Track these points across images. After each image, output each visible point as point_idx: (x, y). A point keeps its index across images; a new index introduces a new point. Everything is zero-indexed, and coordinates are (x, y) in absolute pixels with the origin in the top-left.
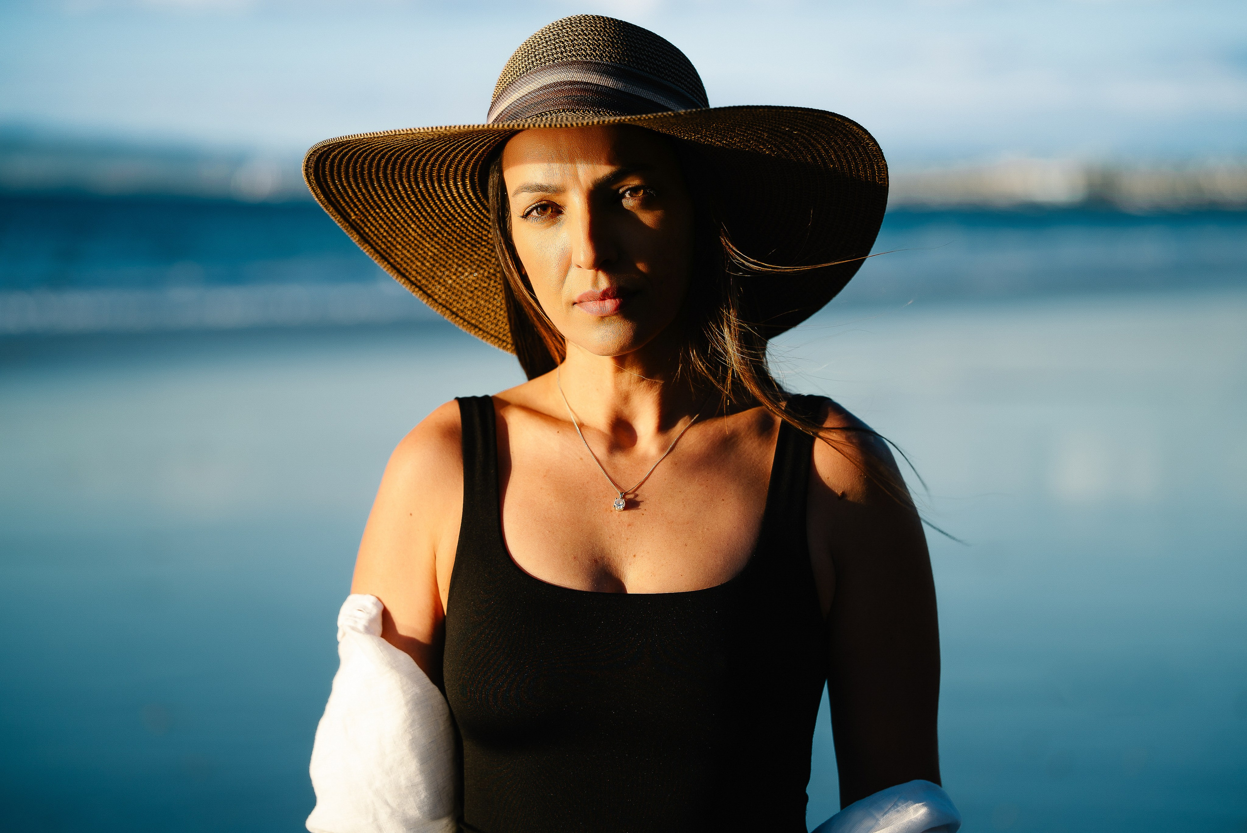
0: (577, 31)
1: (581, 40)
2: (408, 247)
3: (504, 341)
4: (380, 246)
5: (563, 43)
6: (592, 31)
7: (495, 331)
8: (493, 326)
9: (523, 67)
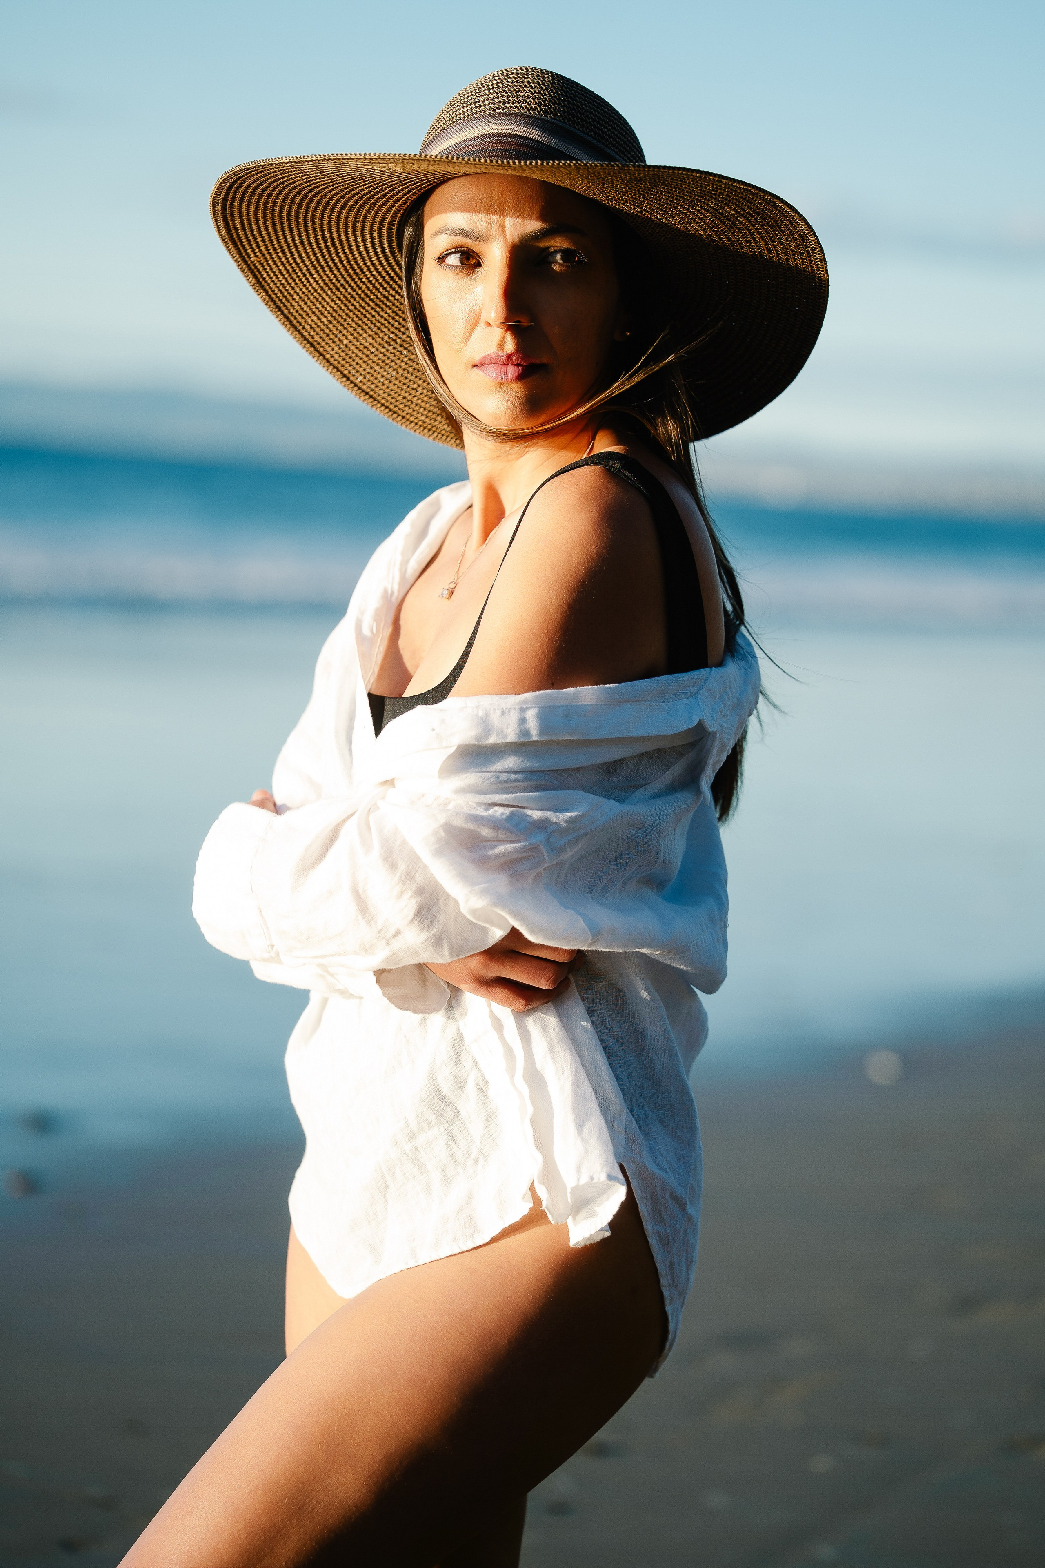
0: (523, 82)
1: (527, 92)
2: (306, 298)
3: (395, 412)
4: (276, 294)
5: (506, 93)
6: (539, 84)
7: (387, 401)
8: (385, 395)
9: (460, 114)
